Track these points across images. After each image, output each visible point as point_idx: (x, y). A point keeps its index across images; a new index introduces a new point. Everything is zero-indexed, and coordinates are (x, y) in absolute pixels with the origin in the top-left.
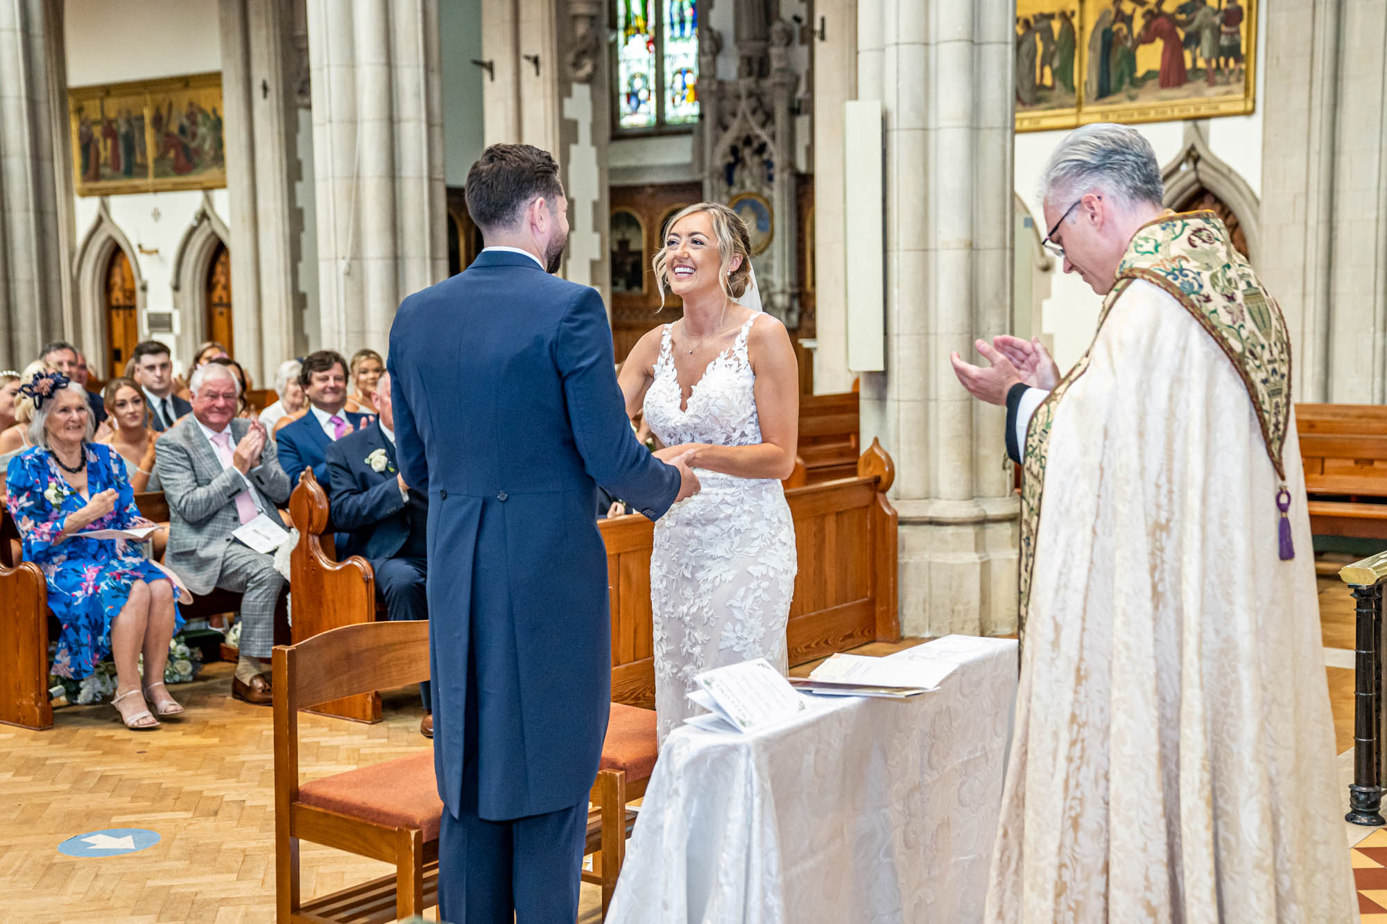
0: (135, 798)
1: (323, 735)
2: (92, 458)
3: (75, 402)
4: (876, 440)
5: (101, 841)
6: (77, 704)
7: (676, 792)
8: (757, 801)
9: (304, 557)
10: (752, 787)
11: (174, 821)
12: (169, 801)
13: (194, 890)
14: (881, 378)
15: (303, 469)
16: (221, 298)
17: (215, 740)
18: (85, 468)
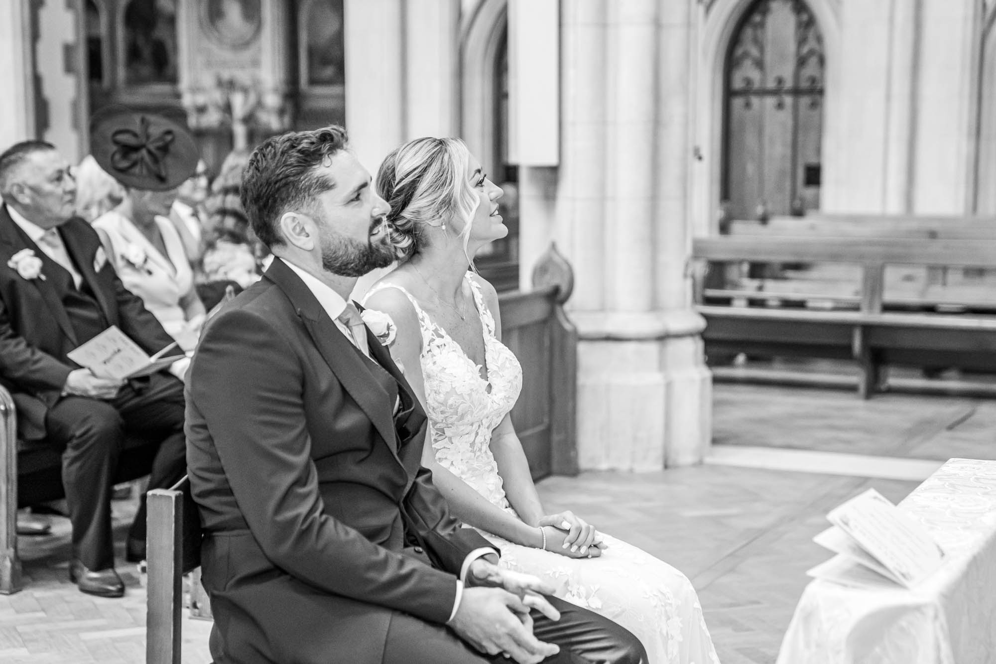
4: (553, 246)
14: (552, 174)
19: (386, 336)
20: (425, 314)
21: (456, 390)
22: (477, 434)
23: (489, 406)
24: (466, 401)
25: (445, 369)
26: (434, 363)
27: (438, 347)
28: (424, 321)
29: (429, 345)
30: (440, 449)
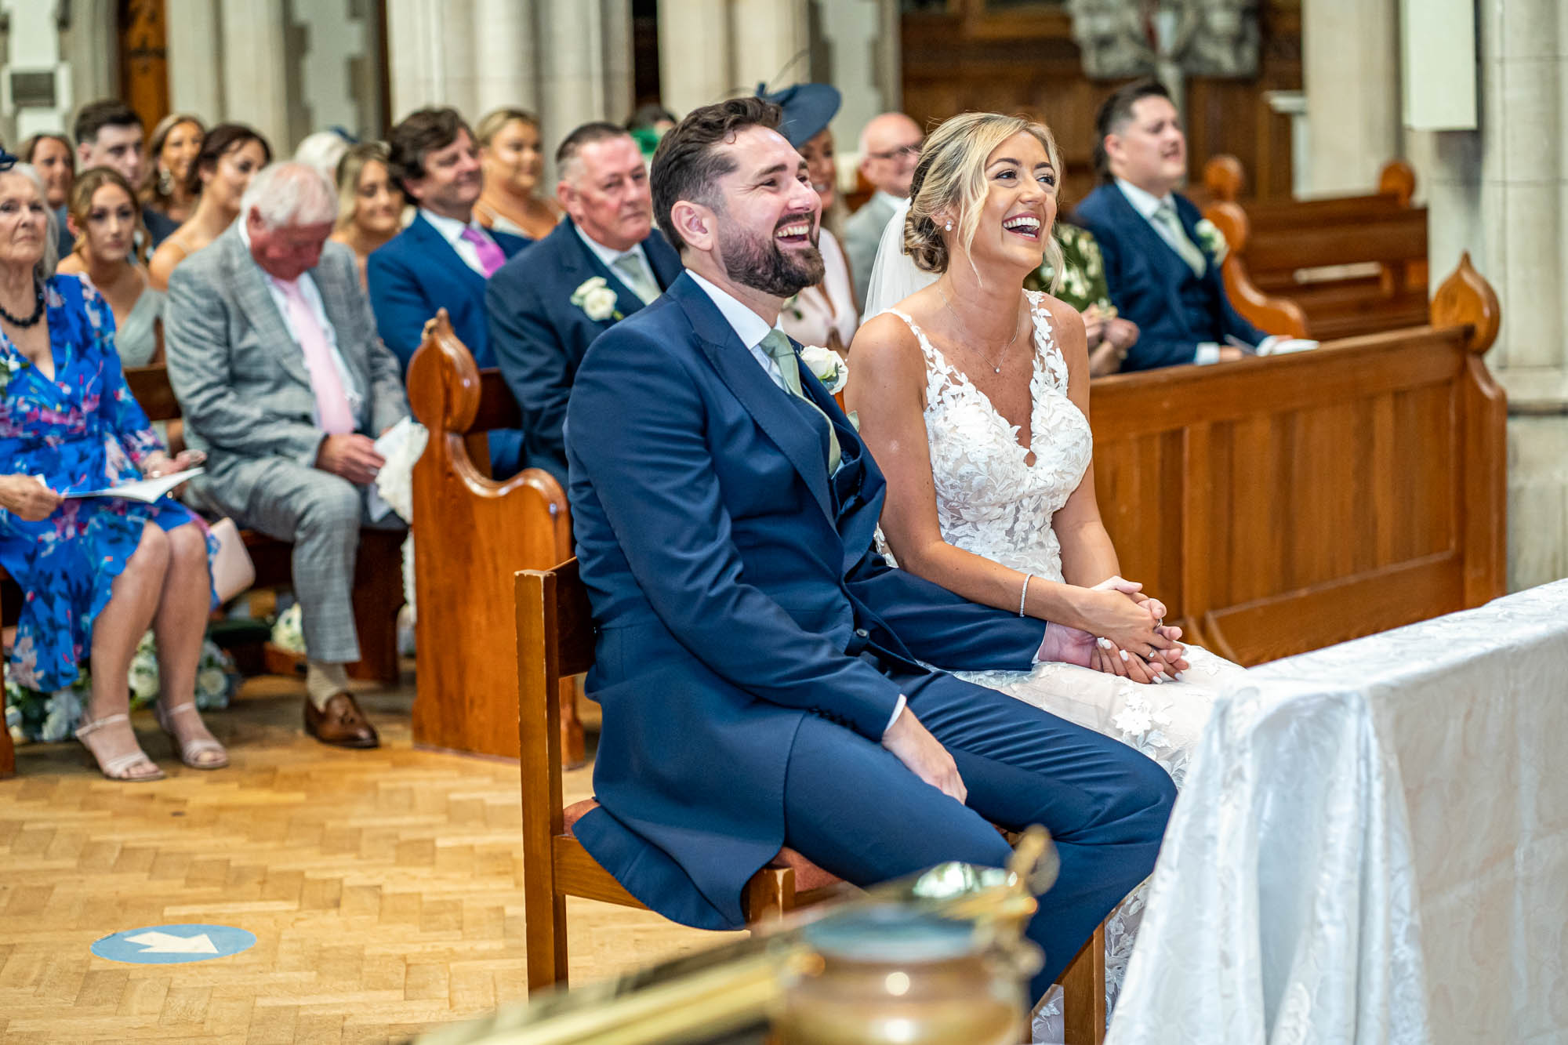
0: (190, 882)
1: (485, 788)
2: (54, 300)
3: (26, 192)
4: (1466, 260)
5: (158, 942)
6: (42, 742)
7: (1239, 774)
8: (1378, 788)
9: (438, 475)
10: (1368, 766)
11: (271, 914)
12: (252, 886)
13: (340, 1012)
14: (1469, 143)
15: (433, 315)
16: (144, 42)
17: (299, 797)
18: (43, 319)
19: (833, 379)
20: (937, 353)
21: (969, 456)
22: (1016, 520)
23: (1027, 482)
24: (981, 471)
25: (957, 427)
26: (946, 419)
27: (953, 397)
28: (934, 363)
29: (940, 394)
30: (960, 537)
